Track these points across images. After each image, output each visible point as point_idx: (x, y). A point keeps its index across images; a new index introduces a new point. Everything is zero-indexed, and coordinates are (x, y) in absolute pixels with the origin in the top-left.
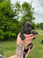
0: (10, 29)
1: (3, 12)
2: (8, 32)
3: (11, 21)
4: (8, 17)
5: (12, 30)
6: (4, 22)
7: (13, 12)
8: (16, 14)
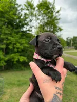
0: (16, 50)
1: (3, 19)
2: (13, 55)
3: (17, 34)
4: (12, 28)
5: (19, 50)
6: (4, 37)
7: (22, 18)
8: (26, 22)
